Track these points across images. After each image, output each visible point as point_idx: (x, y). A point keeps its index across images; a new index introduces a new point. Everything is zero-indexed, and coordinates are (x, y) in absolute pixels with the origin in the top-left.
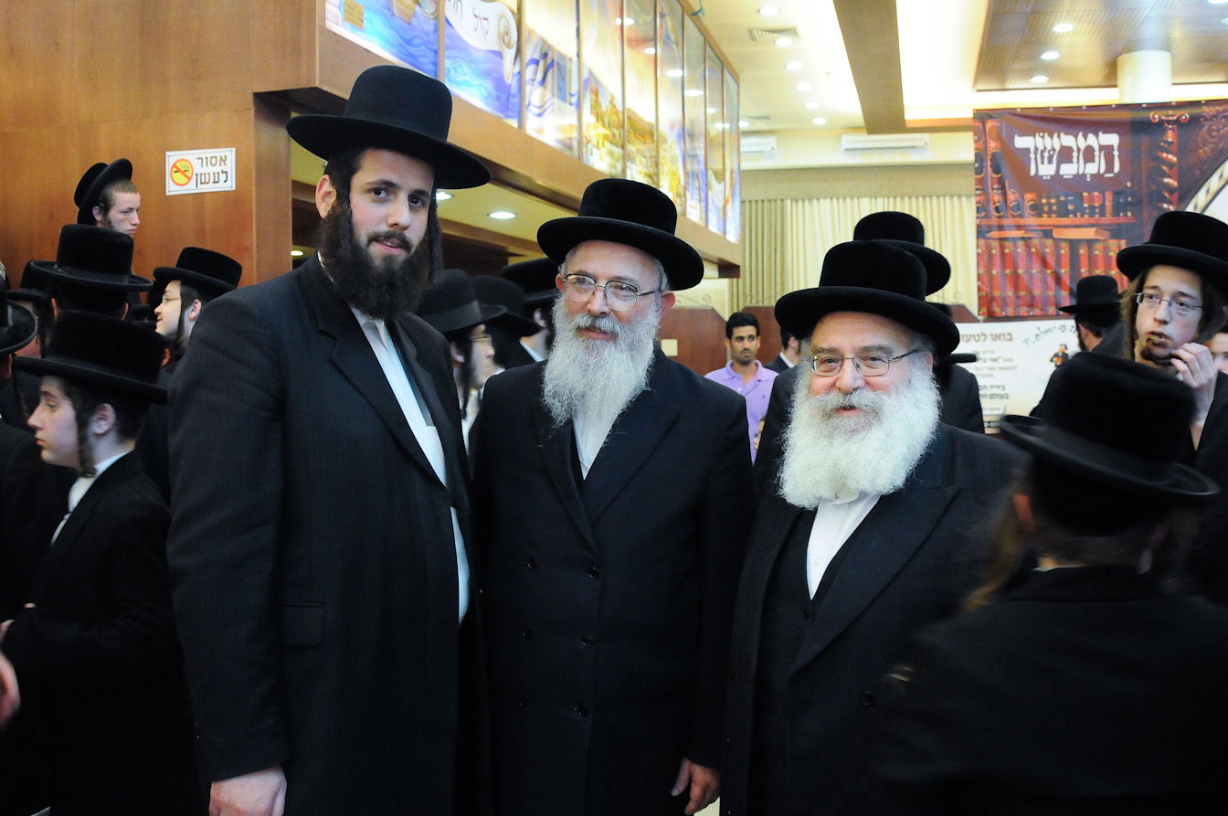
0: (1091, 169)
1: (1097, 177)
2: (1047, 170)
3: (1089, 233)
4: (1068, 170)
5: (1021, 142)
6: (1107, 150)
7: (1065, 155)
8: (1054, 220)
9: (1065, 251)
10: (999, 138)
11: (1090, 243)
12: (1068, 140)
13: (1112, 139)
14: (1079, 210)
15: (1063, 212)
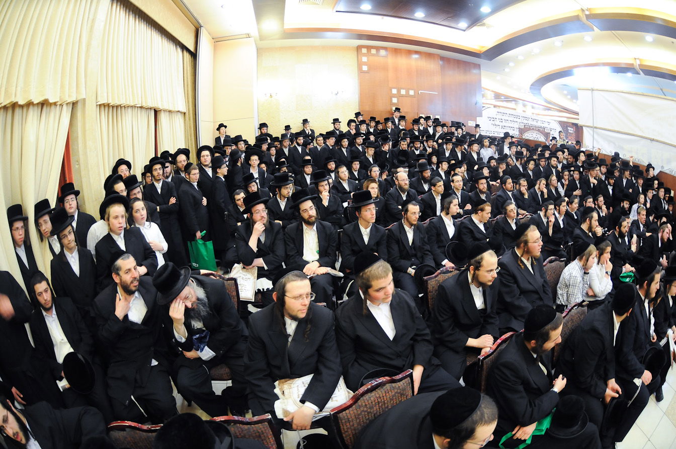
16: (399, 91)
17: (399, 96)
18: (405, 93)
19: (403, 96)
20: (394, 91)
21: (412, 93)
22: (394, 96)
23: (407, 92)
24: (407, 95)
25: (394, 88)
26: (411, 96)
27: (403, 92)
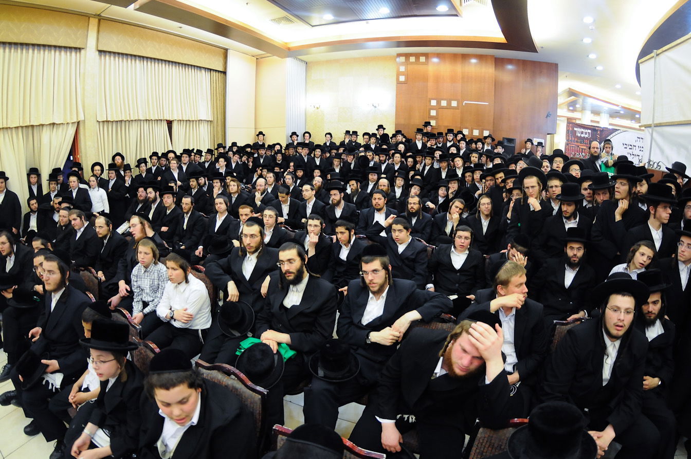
0: (586, 136)
1: (587, 137)
2: (579, 135)
3: (585, 147)
4: (582, 136)
5: (575, 129)
6: (589, 133)
7: (582, 133)
8: (580, 144)
9: (581, 150)
10: (572, 128)
11: (585, 149)
12: (583, 130)
13: (590, 131)
14: (584, 143)
15: (581, 143)
16: (439, 103)
17: (439, 108)
18: (446, 105)
19: (443, 108)
20: (434, 103)
21: (454, 104)
22: (433, 108)
23: (449, 103)
24: (449, 107)
25: (433, 99)
26: (454, 108)
27: (444, 103)
